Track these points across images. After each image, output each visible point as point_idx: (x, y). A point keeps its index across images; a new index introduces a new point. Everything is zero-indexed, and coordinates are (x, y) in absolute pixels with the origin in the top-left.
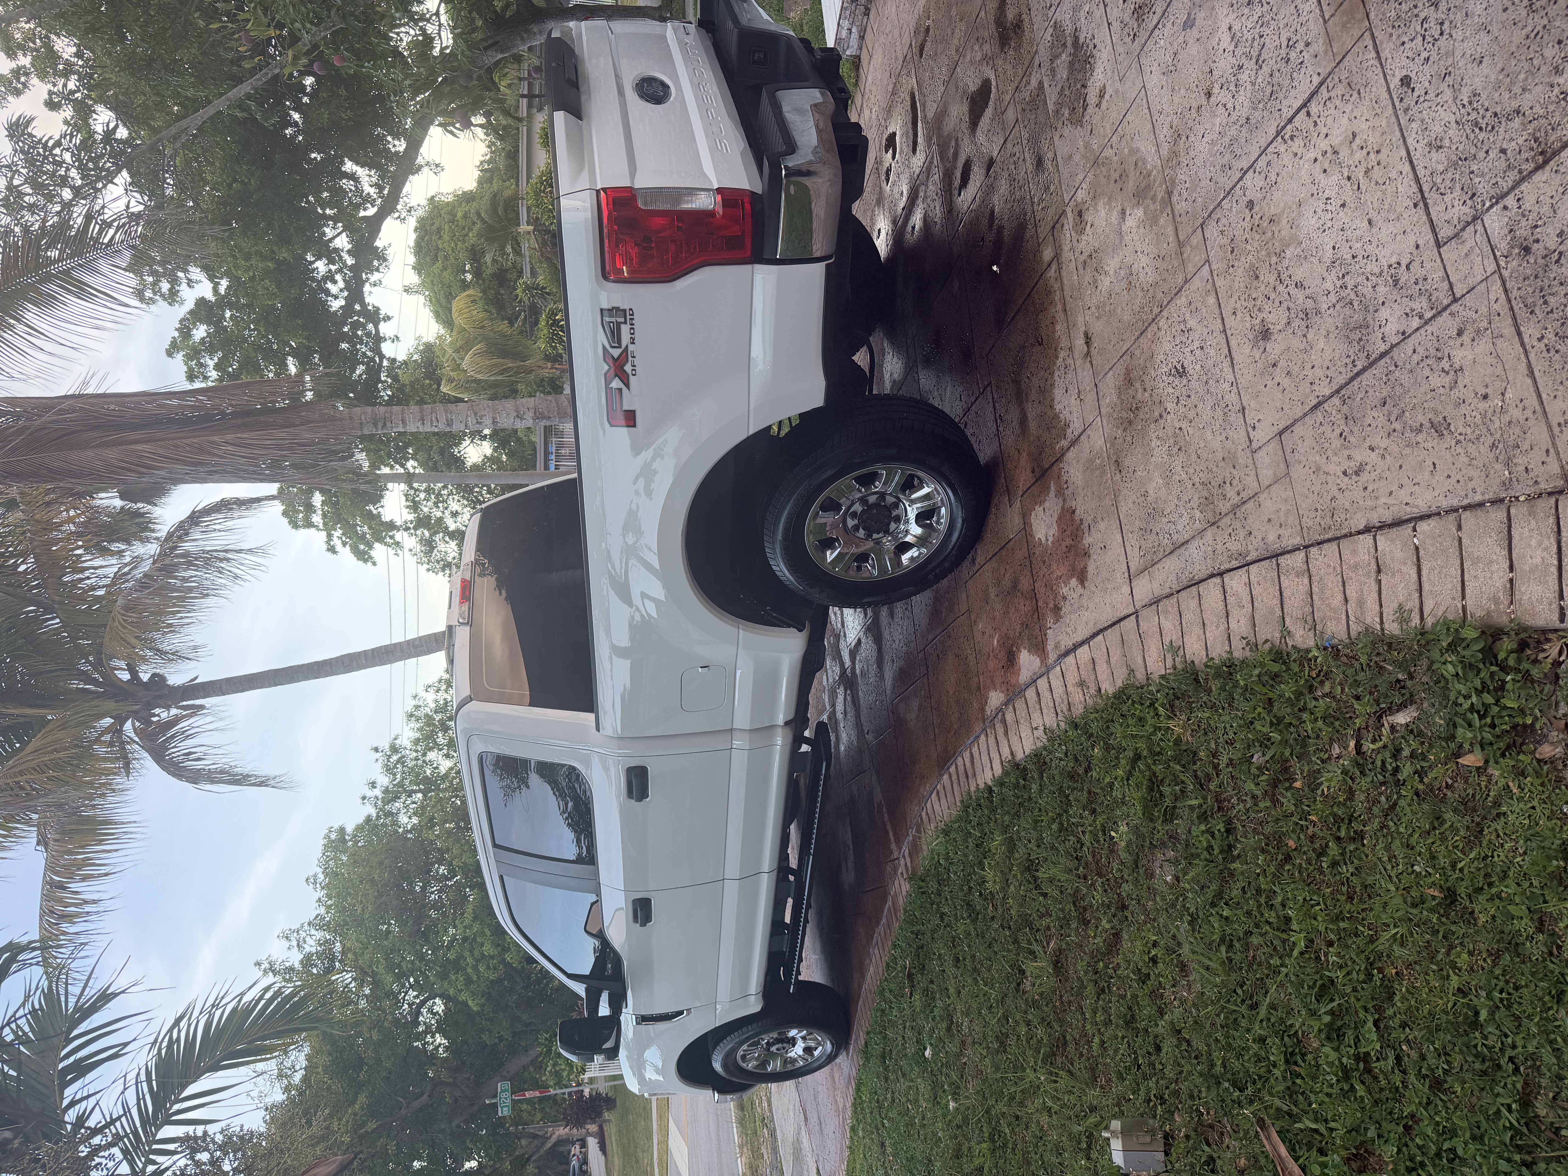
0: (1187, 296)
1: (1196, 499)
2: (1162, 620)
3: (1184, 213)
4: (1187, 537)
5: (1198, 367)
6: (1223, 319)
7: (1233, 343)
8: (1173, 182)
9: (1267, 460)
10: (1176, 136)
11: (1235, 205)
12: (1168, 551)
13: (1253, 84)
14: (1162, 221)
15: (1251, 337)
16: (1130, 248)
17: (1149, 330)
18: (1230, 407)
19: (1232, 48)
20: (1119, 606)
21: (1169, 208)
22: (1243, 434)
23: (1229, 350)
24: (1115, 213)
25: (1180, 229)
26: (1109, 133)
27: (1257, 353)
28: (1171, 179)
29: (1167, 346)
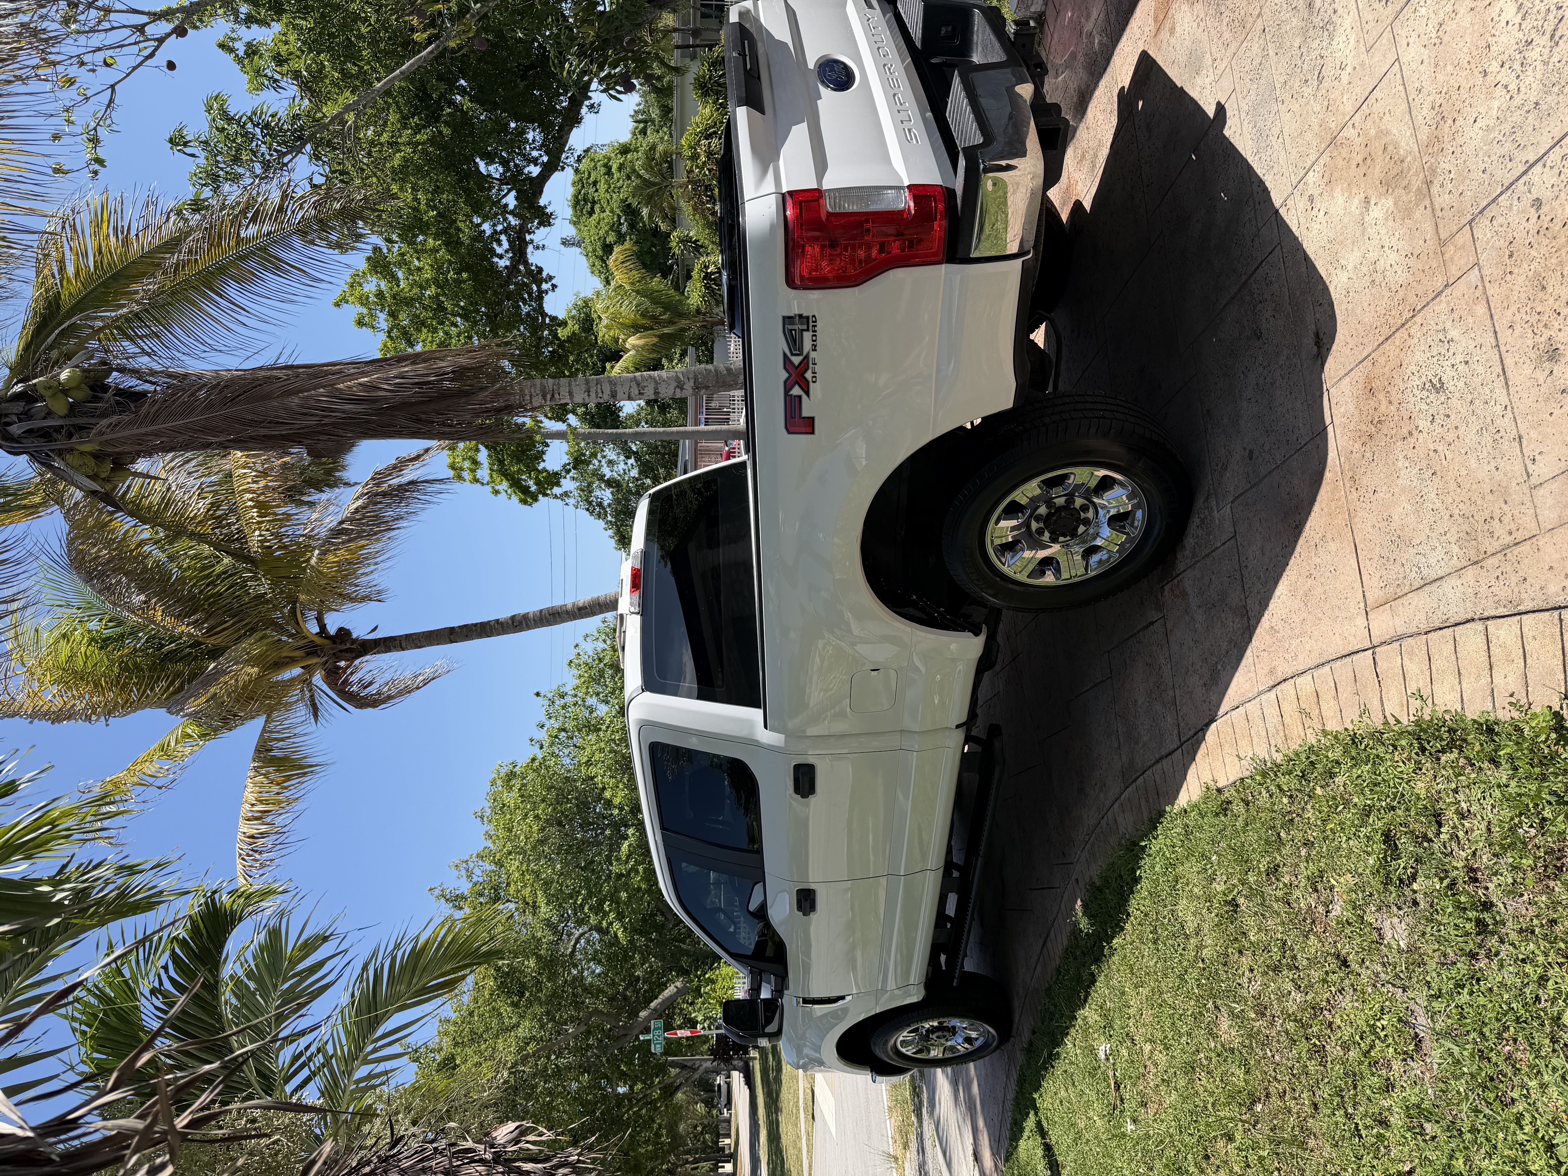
0: (1448, 303)
1: (1454, 530)
2: (1406, 662)
3: (1447, 208)
4: (1440, 573)
5: (1461, 384)
6: (1495, 332)
7: (1509, 361)
8: (1433, 171)
9: (1550, 502)
10: (1439, 118)
11: (1515, 202)
12: (1416, 585)
13: (1546, 63)
14: (1417, 214)
15: (1533, 356)
16: (1375, 242)
17: (1397, 335)
18: (1502, 433)
19: (1518, 20)
20: (1351, 638)
21: (1427, 202)
22: (1518, 468)
23: (1503, 369)
24: (1356, 201)
25: (1441, 226)
26: (1349, 108)
27: (1541, 376)
28: (1431, 167)
29: (1419, 357)
